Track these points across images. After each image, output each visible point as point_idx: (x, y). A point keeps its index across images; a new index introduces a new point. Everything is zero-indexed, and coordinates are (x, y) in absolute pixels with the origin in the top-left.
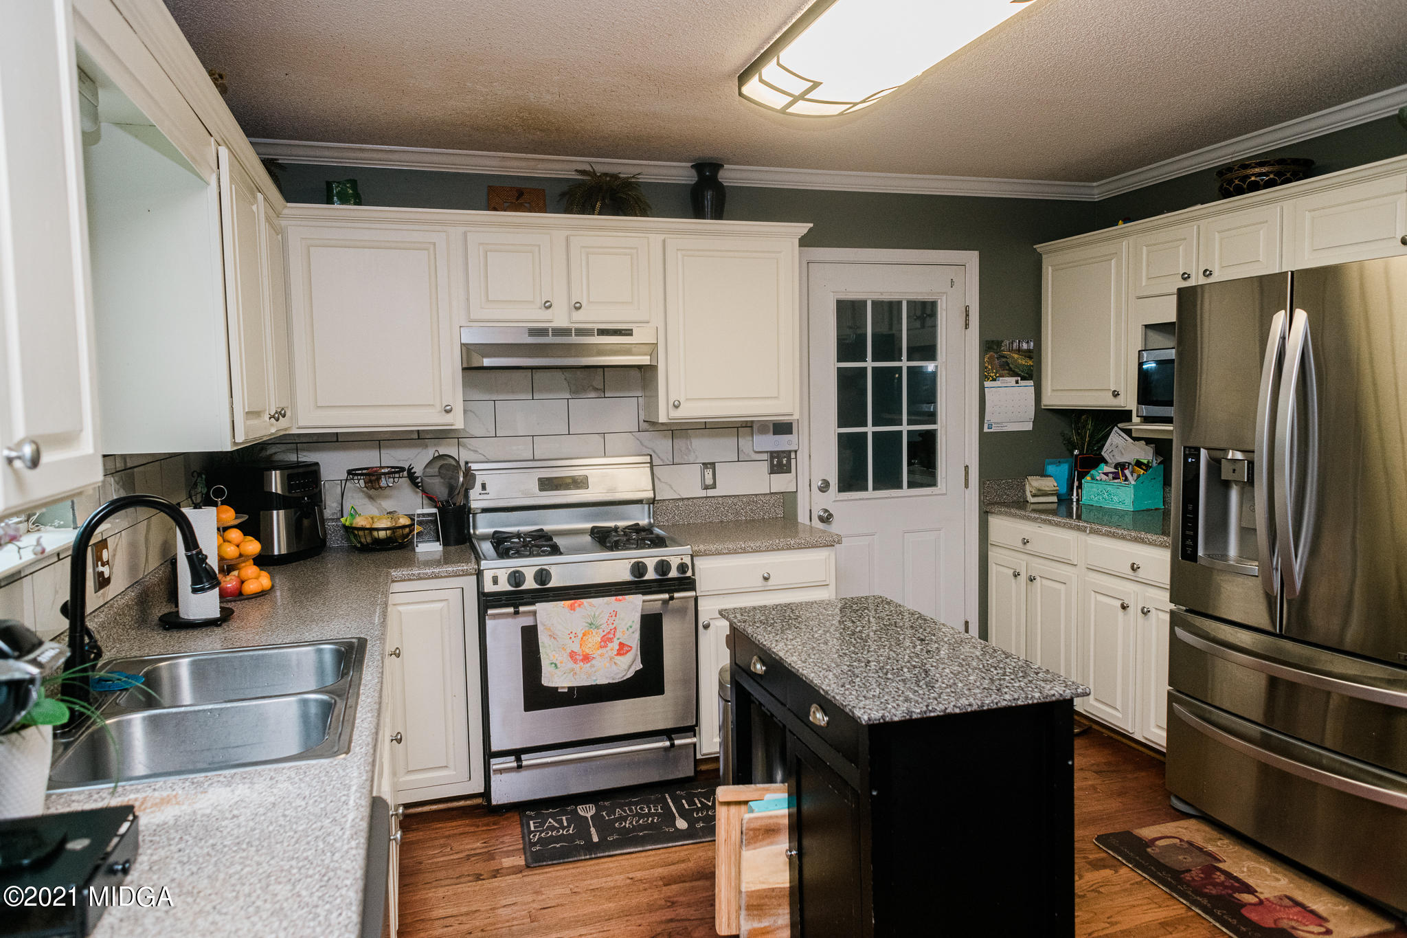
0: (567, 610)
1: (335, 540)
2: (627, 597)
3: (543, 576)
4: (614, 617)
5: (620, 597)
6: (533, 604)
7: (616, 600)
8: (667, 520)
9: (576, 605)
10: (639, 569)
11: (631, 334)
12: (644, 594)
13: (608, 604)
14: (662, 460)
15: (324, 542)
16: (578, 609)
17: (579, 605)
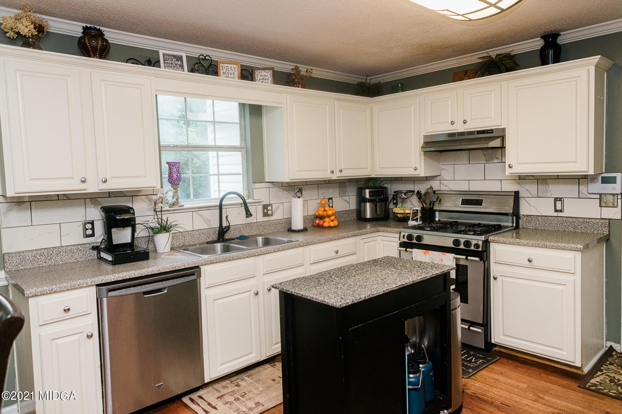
0: (423, 254)
1: (391, 216)
2: (447, 254)
3: (419, 238)
4: (441, 262)
5: (445, 253)
6: (412, 248)
7: (442, 254)
8: (532, 226)
9: (427, 252)
10: (456, 242)
11: (492, 133)
12: (456, 254)
13: (439, 255)
14: (531, 194)
15: (389, 217)
16: (427, 254)
17: (428, 253)
